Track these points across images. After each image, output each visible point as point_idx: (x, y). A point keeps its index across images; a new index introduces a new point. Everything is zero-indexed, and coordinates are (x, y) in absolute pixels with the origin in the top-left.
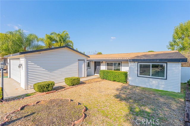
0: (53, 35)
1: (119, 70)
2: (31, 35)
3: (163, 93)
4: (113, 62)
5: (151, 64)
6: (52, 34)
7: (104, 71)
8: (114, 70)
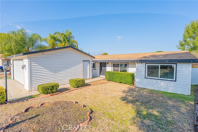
0: (56, 35)
1: (125, 71)
2: (34, 35)
3: (172, 95)
4: (120, 63)
5: (159, 65)
6: (55, 33)
7: (109, 73)
8: (120, 71)
